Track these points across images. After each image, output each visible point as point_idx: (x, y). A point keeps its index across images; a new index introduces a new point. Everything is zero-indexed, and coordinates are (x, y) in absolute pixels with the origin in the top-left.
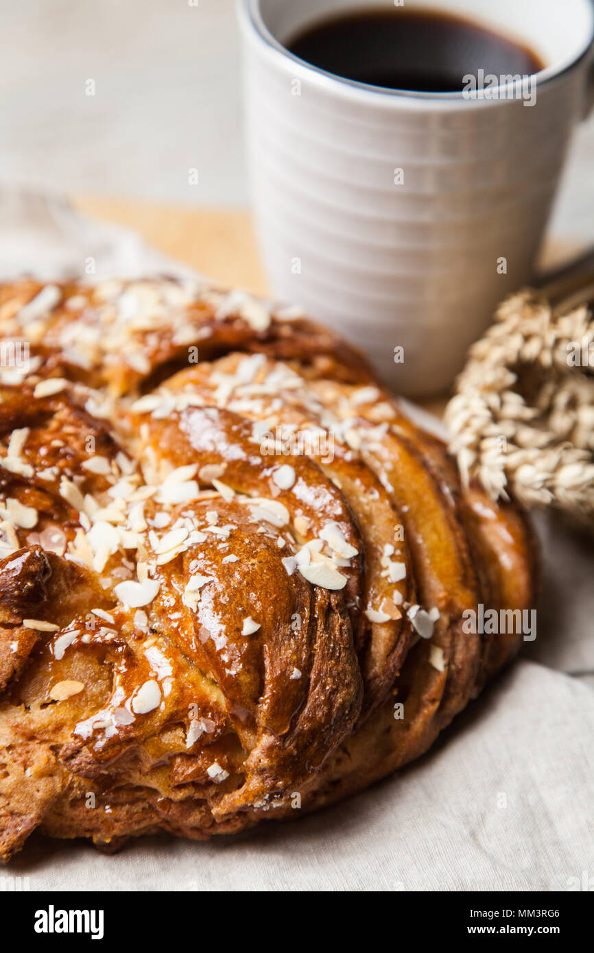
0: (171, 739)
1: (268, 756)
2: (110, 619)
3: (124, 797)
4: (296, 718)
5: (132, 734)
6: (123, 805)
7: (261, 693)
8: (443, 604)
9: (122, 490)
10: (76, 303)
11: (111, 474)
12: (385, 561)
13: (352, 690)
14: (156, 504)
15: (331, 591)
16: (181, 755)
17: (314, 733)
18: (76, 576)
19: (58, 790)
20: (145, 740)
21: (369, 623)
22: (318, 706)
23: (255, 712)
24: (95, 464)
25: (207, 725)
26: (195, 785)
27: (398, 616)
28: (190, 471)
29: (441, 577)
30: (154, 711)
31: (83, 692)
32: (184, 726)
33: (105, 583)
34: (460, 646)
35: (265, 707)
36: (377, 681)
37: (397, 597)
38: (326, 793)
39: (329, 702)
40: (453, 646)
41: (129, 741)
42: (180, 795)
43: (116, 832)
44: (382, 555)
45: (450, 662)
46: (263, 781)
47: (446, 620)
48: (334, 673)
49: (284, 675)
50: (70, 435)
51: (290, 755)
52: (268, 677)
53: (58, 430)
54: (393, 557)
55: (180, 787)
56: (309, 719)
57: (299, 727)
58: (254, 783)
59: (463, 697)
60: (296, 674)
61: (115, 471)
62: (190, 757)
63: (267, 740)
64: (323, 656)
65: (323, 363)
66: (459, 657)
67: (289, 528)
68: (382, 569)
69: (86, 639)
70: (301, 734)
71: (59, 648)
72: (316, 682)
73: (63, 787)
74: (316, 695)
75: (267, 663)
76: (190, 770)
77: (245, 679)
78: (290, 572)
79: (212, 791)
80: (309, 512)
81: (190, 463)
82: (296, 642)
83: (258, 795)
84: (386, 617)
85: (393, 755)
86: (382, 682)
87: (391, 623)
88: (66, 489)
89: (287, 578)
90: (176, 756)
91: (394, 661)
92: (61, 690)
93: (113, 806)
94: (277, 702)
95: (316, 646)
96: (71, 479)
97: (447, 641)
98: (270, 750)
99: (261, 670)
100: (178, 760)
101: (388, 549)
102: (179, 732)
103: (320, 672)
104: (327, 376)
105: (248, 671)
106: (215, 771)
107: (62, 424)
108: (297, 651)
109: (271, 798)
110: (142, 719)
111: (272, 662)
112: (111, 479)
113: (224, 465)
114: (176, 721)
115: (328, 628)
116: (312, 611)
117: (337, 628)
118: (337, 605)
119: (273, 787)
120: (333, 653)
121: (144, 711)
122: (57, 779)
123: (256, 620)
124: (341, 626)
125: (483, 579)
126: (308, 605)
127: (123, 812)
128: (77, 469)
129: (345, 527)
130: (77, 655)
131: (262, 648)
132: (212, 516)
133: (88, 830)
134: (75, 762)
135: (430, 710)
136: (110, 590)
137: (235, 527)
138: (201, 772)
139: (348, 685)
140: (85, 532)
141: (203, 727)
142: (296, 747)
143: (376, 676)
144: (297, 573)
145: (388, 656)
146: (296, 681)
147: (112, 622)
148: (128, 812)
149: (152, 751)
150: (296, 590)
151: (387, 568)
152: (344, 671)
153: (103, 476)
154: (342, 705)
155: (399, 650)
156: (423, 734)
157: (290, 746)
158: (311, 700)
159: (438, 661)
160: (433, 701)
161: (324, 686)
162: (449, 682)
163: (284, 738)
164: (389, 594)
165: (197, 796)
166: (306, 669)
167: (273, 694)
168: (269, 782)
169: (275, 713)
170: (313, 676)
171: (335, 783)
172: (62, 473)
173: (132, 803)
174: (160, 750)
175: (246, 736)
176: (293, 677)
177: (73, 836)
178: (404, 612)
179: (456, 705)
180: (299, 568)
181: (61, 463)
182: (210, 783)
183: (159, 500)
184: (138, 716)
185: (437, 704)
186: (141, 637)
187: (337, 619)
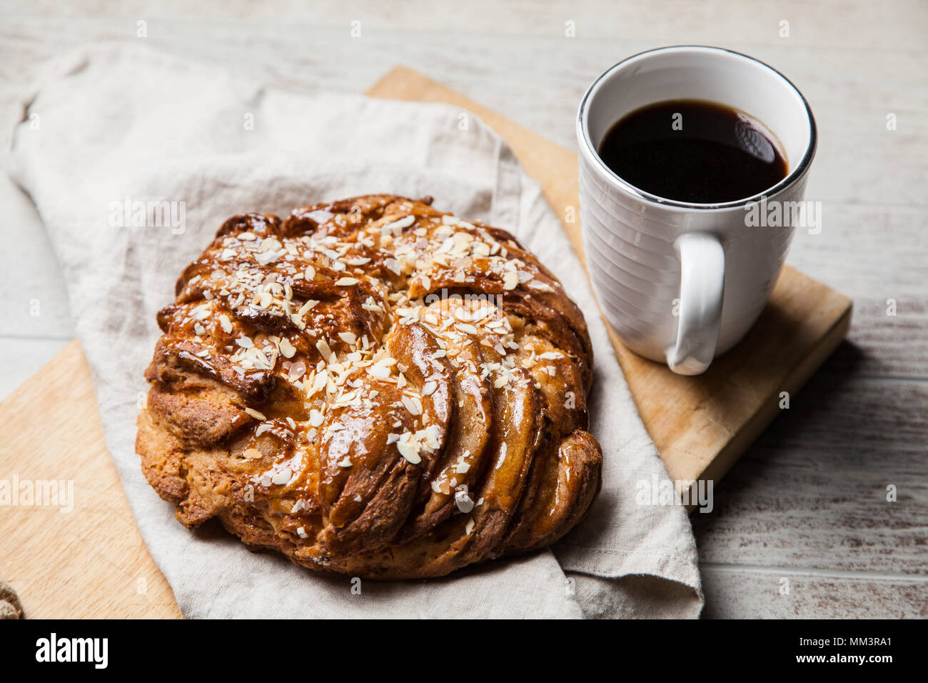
0: (285, 503)
1: (327, 536)
2: (294, 426)
3: (260, 524)
4: (350, 523)
5: (265, 493)
6: (260, 528)
7: (336, 502)
8: (487, 497)
9: (354, 357)
10: (421, 232)
11: (355, 345)
12: (460, 459)
13: (390, 521)
14: (364, 372)
15: (410, 463)
16: (289, 515)
17: (358, 534)
18: (291, 394)
19: (226, 505)
20: (272, 498)
21: (431, 490)
22: (365, 521)
23: (330, 510)
24: (348, 336)
25: (306, 505)
26: (292, 534)
27: (447, 493)
28: (393, 361)
29: (498, 481)
30: (283, 485)
31: (261, 459)
32: (295, 500)
33: (307, 406)
34: (489, 525)
35: (334, 509)
36: (420, 524)
37: (454, 482)
38: (377, 572)
39: (372, 522)
40: (484, 524)
41: (264, 495)
42: (283, 536)
43: (251, 540)
44: (461, 455)
45: (477, 531)
46: (321, 548)
47: (486, 508)
48: (384, 507)
49: (352, 496)
50: (343, 313)
51: (338, 540)
52: (343, 494)
53: (339, 308)
54: (466, 459)
55: (284, 532)
56: (358, 527)
57: (349, 528)
58: (317, 547)
59: (478, 555)
60: (358, 498)
61: (357, 344)
62: (293, 517)
63: (330, 527)
64: (382, 496)
65: (541, 325)
66: (485, 531)
67: (419, 417)
68: (456, 463)
69: (274, 432)
70: (349, 532)
71: (260, 430)
72: (371, 507)
73: (229, 504)
74: (366, 515)
75: (346, 486)
76: (290, 525)
77: (329, 490)
78: (389, 442)
79: (300, 542)
80: (432, 414)
81: (396, 357)
82: (369, 482)
83: (317, 554)
84: (439, 490)
85: (421, 569)
86: (423, 525)
87: (441, 495)
88: (321, 344)
89: (385, 445)
90: (285, 514)
91: (436, 517)
92: (251, 453)
93: (255, 526)
94: (342, 509)
95: (381, 490)
96: (327, 339)
97: (481, 519)
98: (329, 533)
99: (341, 489)
100: (287, 517)
101: (467, 454)
102: (292, 502)
103: (375, 503)
104: (539, 334)
105: (333, 486)
106: (301, 531)
107: (342, 306)
108: (368, 486)
109: (322, 559)
110: (275, 487)
111: (349, 487)
112: (352, 348)
113: (408, 367)
114: (291, 495)
115: (395, 481)
116: (390, 468)
117: (401, 484)
118: (408, 472)
119: (325, 554)
120: (390, 497)
121: (277, 483)
122: (228, 499)
123: (351, 460)
124: (405, 484)
125: (531, 493)
126: (389, 464)
127: (257, 532)
128: (334, 335)
129: (443, 431)
130: (267, 438)
131: (348, 477)
132: (374, 393)
133: (240, 534)
134: (236, 493)
135: (452, 553)
136: (308, 410)
137: (378, 405)
138: (294, 528)
139: (389, 518)
140: (316, 373)
141: (303, 505)
142: (344, 538)
143: (421, 521)
144: (394, 445)
145: (433, 512)
146: (357, 502)
147: (294, 428)
148: (260, 533)
149: (273, 506)
150: (384, 454)
151: (458, 464)
152: (391, 509)
153: (349, 345)
154: (380, 527)
155: (441, 512)
156: (443, 564)
157: (340, 536)
158: (362, 516)
159: (469, 529)
160: (456, 549)
161: (373, 512)
162: (471, 543)
163: (338, 530)
164: (450, 478)
165: (291, 540)
166: (367, 499)
167: (341, 505)
168: (324, 550)
169: (337, 515)
170: (370, 504)
171: (385, 570)
172: (324, 334)
173: (264, 529)
174: (278, 507)
175: (325, 519)
176: (356, 499)
177: (233, 533)
178: (453, 491)
179: (471, 557)
180: (399, 443)
181: (327, 328)
182: (298, 537)
183: (368, 371)
184: (273, 484)
185: (457, 552)
186: (305, 443)
187: (405, 479)
